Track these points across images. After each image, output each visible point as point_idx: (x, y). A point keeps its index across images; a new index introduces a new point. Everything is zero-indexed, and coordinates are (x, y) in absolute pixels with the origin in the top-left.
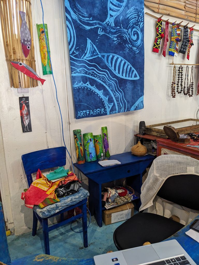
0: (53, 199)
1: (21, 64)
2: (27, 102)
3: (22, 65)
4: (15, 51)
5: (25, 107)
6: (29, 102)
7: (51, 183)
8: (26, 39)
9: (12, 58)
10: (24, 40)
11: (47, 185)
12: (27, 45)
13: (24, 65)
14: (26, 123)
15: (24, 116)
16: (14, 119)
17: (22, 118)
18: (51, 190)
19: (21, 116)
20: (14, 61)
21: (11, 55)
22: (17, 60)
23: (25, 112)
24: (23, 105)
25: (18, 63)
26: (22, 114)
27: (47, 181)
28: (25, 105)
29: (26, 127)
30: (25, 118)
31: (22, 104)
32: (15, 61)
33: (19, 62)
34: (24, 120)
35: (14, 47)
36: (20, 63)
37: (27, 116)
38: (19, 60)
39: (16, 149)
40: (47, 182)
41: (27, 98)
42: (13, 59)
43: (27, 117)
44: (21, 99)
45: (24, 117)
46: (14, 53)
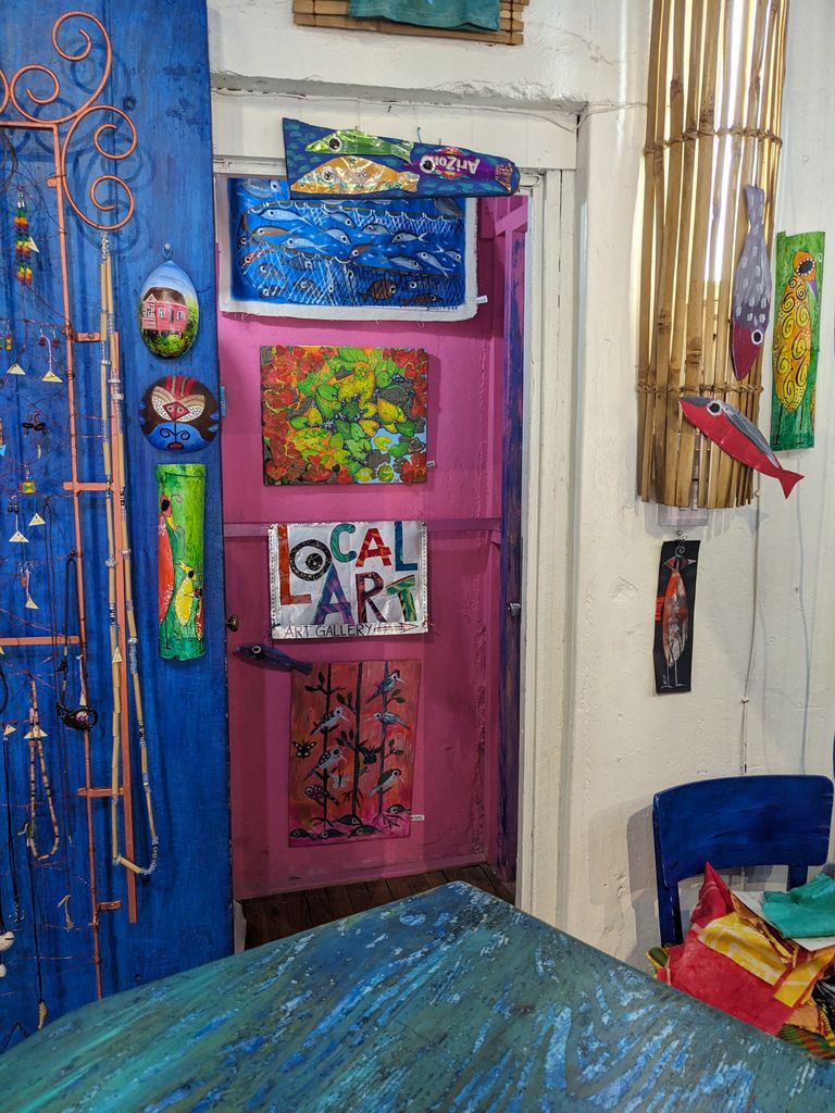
0: (815, 1034)
1: (715, 408)
2: (691, 561)
3: (718, 414)
4: (696, 352)
5: (677, 584)
6: (696, 564)
7: (796, 952)
8: (752, 303)
9: (678, 384)
10: (746, 309)
11: (774, 958)
12: (755, 328)
13: (729, 413)
14: (673, 652)
15: (670, 620)
16: (629, 633)
17: (662, 630)
18: (796, 983)
19: (656, 622)
20: (688, 393)
21: (674, 367)
22: (702, 391)
23: (674, 607)
24: (673, 575)
25: (705, 405)
26: (661, 611)
27: (774, 940)
28: (678, 574)
29: (672, 669)
30: (671, 631)
31: (670, 572)
32: (693, 394)
33: (708, 400)
34: (667, 639)
35: (699, 336)
36: (714, 402)
37: (680, 625)
38: (712, 389)
39: (619, 760)
40: (773, 944)
41: (693, 547)
42: (682, 383)
43: (681, 628)
44: (668, 549)
45: (668, 625)
46: (693, 361)
